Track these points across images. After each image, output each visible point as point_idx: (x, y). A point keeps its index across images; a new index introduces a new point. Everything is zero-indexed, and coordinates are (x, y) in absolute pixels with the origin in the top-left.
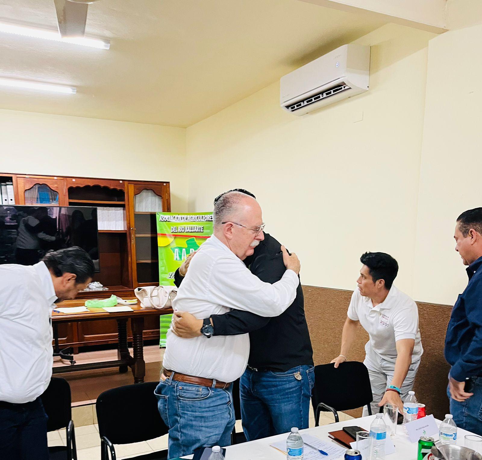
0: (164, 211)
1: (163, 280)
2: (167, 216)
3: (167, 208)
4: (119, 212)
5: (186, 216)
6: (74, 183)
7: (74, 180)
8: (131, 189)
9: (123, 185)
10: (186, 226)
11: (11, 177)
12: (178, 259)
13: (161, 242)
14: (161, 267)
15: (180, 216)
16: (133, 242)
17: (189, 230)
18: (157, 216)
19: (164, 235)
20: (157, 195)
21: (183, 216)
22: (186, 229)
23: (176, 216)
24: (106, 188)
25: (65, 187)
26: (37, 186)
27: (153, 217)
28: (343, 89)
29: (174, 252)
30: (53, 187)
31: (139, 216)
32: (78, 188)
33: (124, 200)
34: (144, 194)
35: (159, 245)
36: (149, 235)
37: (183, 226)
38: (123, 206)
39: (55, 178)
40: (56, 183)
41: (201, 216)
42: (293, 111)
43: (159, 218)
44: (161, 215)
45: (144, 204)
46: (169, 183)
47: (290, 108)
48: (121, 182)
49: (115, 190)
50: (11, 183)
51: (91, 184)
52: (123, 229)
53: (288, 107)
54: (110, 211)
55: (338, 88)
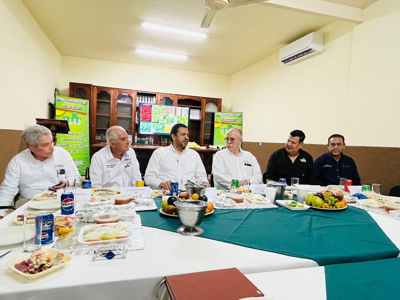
0: (218, 111)
1: (215, 143)
2: (219, 114)
3: (220, 110)
4: (198, 112)
5: (228, 114)
6: (181, 98)
7: (181, 96)
8: (204, 101)
9: (201, 99)
10: (228, 118)
11: (156, 94)
12: (223, 133)
13: (216, 125)
14: (215, 137)
15: (225, 114)
16: (203, 125)
17: (229, 120)
18: (215, 114)
19: (217, 122)
20: (215, 104)
21: (227, 114)
22: (228, 120)
23: (224, 114)
24: (194, 100)
25: (177, 99)
26: (165, 98)
27: (213, 114)
28: (311, 51)
29: (222, 130)
30: (172, 99)
31: (207, 114)
32: (182, 100)
33: (201, 106)
34: (210, 104)
35: (215, 127)
36: (210, 122)
37: (227, 118)
38: (200, 109)
39: (173, 95)
40: (173, 97)
41: (235, 114)
42: (285, 63)
43: (216, 115)
44: (217, 113)
45: (209, 108)
46: (221, 99)
47: (284, 62)
48: (200, 98)
49: (197, 101)
50: (155, 97)
51: (188, 98)
52: (199, 119)
53: (282, 61)
54: (194, 111)
55: (308, 51)
